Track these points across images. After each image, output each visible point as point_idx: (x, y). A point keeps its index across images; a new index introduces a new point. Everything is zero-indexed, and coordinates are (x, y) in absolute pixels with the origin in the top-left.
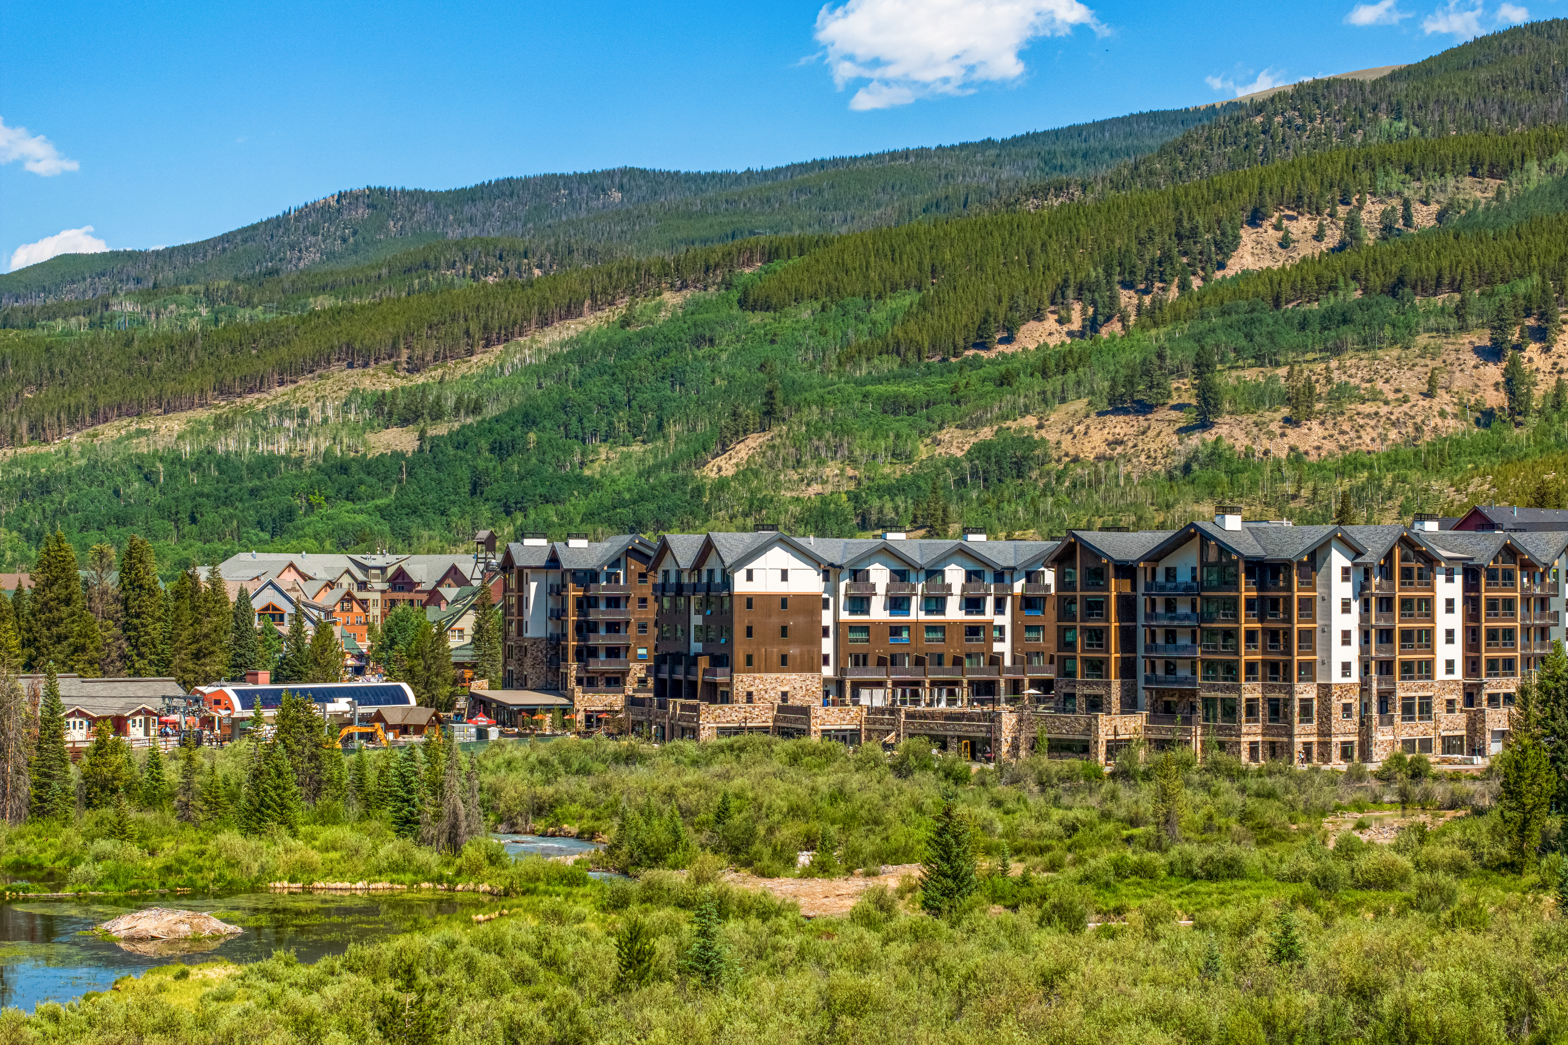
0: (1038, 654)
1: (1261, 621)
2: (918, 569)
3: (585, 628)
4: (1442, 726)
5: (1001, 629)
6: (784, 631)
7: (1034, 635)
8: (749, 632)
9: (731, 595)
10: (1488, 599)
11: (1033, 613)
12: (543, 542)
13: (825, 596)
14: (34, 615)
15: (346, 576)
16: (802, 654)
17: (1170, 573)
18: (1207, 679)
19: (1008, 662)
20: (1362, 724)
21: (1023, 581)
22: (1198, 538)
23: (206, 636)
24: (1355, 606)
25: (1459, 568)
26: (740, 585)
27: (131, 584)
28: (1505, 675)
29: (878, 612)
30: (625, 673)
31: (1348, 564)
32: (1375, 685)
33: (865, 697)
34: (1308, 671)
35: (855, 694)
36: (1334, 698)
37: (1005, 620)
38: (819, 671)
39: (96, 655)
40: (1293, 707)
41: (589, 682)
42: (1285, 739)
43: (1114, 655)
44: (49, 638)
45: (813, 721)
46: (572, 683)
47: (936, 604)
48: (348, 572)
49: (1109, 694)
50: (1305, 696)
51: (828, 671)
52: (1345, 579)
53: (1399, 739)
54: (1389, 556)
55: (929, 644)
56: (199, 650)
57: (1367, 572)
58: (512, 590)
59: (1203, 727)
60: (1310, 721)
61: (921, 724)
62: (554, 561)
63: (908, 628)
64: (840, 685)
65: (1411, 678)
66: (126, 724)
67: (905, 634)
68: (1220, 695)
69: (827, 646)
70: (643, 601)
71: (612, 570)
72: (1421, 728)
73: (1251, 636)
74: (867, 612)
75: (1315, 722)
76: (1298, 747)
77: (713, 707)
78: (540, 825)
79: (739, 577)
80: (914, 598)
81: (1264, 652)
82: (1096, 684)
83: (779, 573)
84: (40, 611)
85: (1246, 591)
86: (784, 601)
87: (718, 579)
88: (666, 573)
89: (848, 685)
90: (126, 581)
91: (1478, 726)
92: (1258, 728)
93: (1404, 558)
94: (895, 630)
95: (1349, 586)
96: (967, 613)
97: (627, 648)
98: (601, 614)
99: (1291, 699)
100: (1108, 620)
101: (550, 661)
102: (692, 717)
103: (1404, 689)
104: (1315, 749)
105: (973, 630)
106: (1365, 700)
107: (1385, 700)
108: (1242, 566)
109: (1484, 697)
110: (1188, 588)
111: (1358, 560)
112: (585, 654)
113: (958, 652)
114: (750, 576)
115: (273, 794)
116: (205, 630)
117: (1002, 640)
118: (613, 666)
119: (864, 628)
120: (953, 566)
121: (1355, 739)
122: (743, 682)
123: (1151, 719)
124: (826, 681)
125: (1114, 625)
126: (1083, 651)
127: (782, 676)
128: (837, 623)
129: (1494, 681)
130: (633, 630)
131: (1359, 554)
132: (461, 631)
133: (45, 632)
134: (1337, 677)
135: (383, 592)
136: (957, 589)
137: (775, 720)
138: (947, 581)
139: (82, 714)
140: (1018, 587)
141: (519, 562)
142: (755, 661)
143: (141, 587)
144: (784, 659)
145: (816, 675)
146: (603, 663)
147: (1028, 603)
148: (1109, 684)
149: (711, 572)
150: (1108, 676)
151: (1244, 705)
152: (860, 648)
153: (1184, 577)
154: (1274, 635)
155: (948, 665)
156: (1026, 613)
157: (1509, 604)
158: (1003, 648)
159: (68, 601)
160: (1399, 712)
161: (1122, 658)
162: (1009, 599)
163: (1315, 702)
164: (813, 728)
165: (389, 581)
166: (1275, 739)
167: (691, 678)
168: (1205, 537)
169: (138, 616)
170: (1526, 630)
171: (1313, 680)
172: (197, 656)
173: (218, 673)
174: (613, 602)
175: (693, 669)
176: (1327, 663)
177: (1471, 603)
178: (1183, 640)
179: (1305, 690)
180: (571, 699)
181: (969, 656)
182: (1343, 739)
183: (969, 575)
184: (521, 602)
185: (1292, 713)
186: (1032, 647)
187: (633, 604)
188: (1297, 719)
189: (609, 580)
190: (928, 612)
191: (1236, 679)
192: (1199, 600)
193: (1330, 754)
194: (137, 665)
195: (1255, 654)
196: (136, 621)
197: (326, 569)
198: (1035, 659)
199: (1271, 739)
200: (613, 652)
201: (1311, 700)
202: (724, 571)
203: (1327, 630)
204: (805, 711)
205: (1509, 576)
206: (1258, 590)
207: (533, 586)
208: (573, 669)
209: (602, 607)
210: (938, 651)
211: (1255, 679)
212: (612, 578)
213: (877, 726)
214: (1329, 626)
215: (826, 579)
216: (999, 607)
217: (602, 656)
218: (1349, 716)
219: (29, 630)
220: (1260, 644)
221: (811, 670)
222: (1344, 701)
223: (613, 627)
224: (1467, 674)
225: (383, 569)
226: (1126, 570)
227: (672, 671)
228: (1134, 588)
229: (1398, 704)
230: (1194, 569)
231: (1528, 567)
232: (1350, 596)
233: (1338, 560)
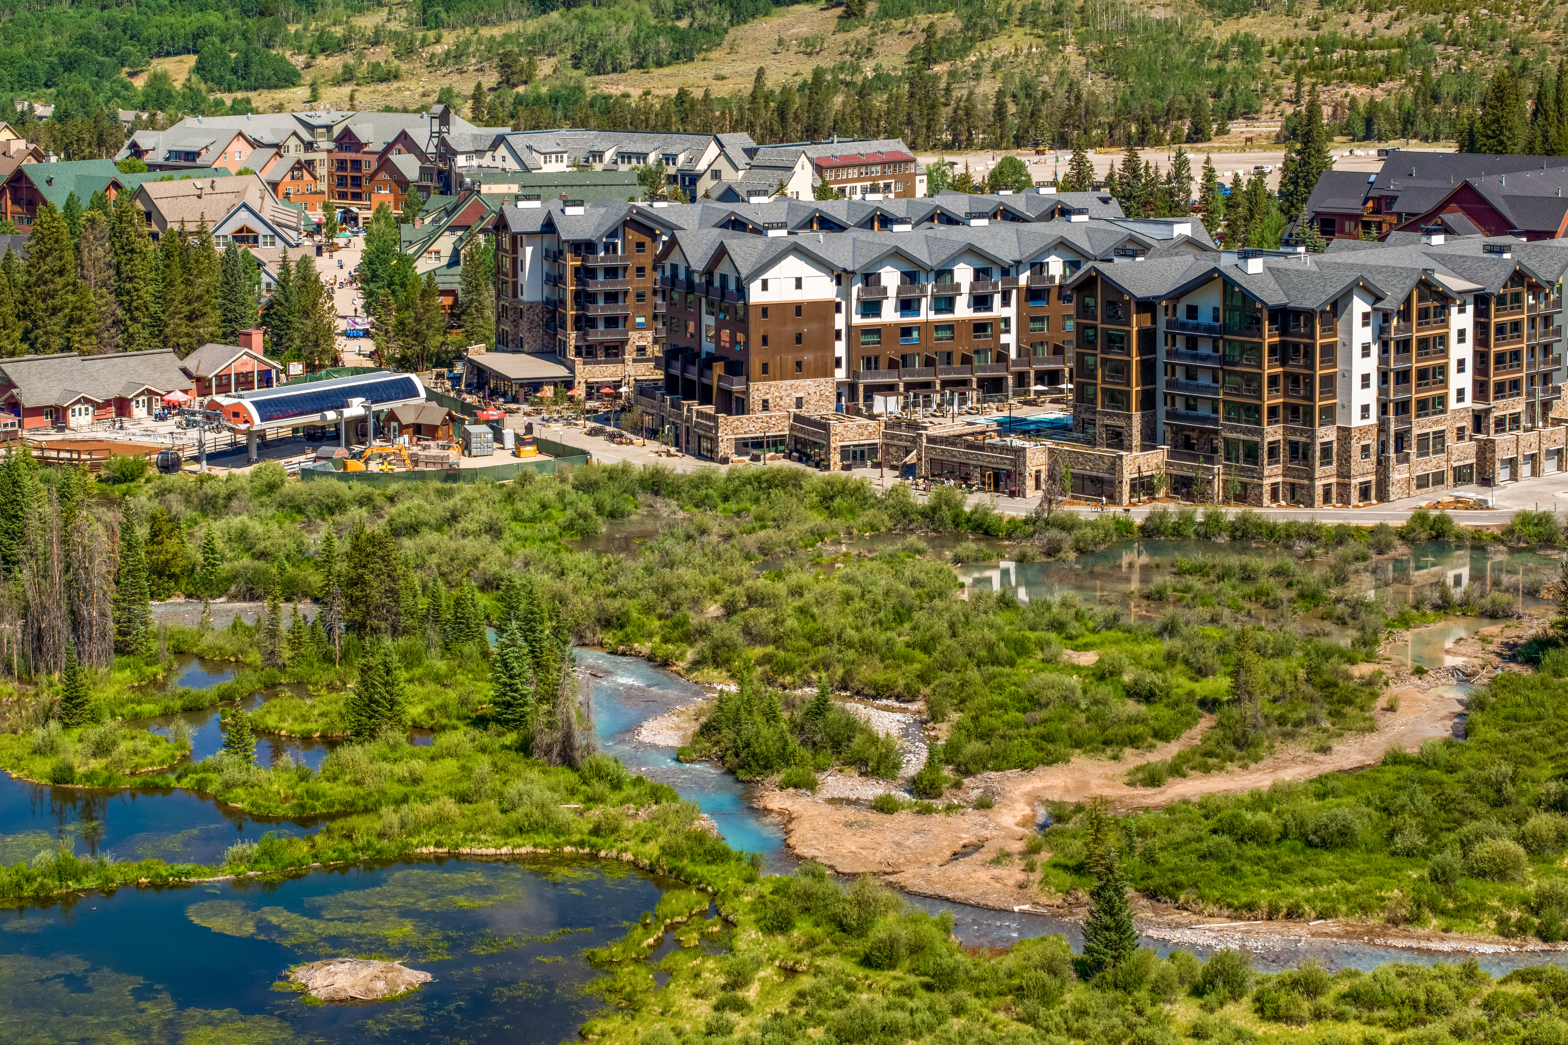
0: (1042, 344)
1: (1283, 365)
2: (928, 270)
3: (583, 298)
4: (1454, 457)
5: (1007, 321)
6: (799, 339)
7: (1038, 325)
8: (765, 341)
9: (746, 305)
10: (1496, 324)
11: (1038, 304)
12: (536, 204)
13: (838, 300)
14: (29, 287)
15: (294, 138)
16: (816, 359)
17: (1192, 311)
18: (1229, 420)
19: (1013, 355)
20: (1379, 462)
21: (1028, 273)
22: (1220, 282)
23: (199, 298)
24: (1375, 349)
25: (1470, 298)
26: (756, 295)
27: (122, 248)
28: (1511, 396)
29: (890, 314)
30: (624, 342)
31: (1368, 309)
32: (1392, 428)
33: (879, 403)
34: (1329, 414)
35: (868, 398)
36: (1353, 441)
37: (1011, 312)
38: (833, 375)
39: (92, 326)
40: (1314, 452)
41: (588, 352)
42: (1306, 482)
43: (1136, 389)
44: (46, 310)
45: (832, 438)
46: (571, 354)
47: (945, 304)
48: (295, 134)
49: (1130, 426)
50: (1326, 440)
51: (841, 374)
52: (1365, 324)
53: (1414, 476)
54: (1408, 301)
55: (940, 344)
56: (192, 312)
57: (1386, 317)
58: (506, 251)
59: (1225, 466)
60: (1330, 463)
61: (943, 451)
62: (549, 227)
63: (919, 329)
64: (852, 388)
65: (1426, 415)
66: (129, 406)
67: (915, 334)
68: (1242, 437)
69: (840, 349)
70: (640, 270)
71: (610, 240)
72: (1435, 462)
73: (1273, 380)
74: (878, 315)
75: (1335, 464)
76: (1319, 491)
77: (731, 418)
78: (609, 638)
79: (755, 287)
80: (924, 300)
81: (1286, 395)
82: (1117, 415)
83: (794, 281)
84: (36, 284)
85: (1269, 337)
86: (798, 308)
87: (732, 286)
88: (674, 267)
89: (861, 389)
90: (117, 245)
91: (1488, 455)
92: (1278, 469)
93: (1421, 299)
94: (906, 331)
95: (1369, 329)
96: (975, 311)
97: (626, 318)
98: (599, 285)
99: (1313, 443)
100: (1129, 354)
101: (547, 325)
102: (711, 428)
103: (1420, 426)
104: (1334, 489)
105: (980, 327)
106: (1383, 438)
107: (1401, 439)
108: (1265, 314)
109: (1492, 421)
110: (1209, 329)
111: (1378, 305)
112: (584, 323)
113: (966, 350)
114: (765, 286)
115: (382, 690)
116: (198, 292)
117: (1008, 331)
118: (611, 336)
119: (876, 331)
120: (962, 265)
121: (1372, 478)
122: (759, 390)
123: (1172, 455)
124: (839, 384)
125: (1135, 359)
126: (1103, 382)
127: (797, 382)
128: (849, 327)
129: (1501, 403)
130: (631, 299)
131: (1378, 299)
132: (438, 252)
133: (42, 306)
134: (1356, 421)
135: (329, 151)
136: (965, 288)
137: (792, 428)
138: (956, 280)
139: (87, 401)
140: (1023, 279)
141: (515, 227)
142: (771, 369)
143: (132, 251)
144: (799, 364)
145: (829, 379)
146: (602, 334)
147: (1033, 294)
148: (1130, 417)
149: (724, 278)
150: (1129, 409)
151: (1266, 449)
152: (872, 350)
153: (1205, 317)
154: (1294, 379)
155: (956, 364)
156: (1031, 304)
157: (1516, 326)
158: (1009, 339)
159: (61, 273)
160: (1414, 450)
161: (1143, 391)
162: (1014, 292)
163: (1335, 445)
164: (833, 445)
165: (335, 141)
166: (1296, 481)
167: (705, 381)
168: (1228, 283)
169: (131, 279)
170: (1532, 349)
171: (1333, 423)
172: (191, 317)
173: (212, 335)
174: (611, 272)
175: (707, 372)
176: (1347, 407)
177: (1481, 328)
178: (1204, 380)
179: (1326, 434)
180: (572, 370)
181: (977, 352)
182: (1361, 480)
183: (978, 273)
184: (517, 265)
185: (1313, 457)
186: (1036, 337)
187: (631, 274)
188: (1318, 463)
189: (607, 250)
190: (938, 311)
191: (1259, 422)
192: (1221, 343)
193: (1349, 496)
194: (131, 330)
195: (1276, 397)
196: (128, 286)
197: (273, 131)
198: (1039, 349)
199: (1291, 480)
200: (611, 322)
201: (1331, 442)
202: (738, 279)
203: (1347, 375)
204: (824, 426)
205: (1517, 298)
206: (1280, 335)
207: (529, 250)
208: (572, 338)
209: (601, 277)
210: (947, 349)
211: (1276, 422)
212: (610, 248)
213: (895, 442)
214: (1350, 372)
215: (839, 283)
216: (1006, 302)
217: (601, 327)
218: (1367, 456)
219: (24, 303)
220: (1281, 387)
221: (825, 375)
222: (1363, 443)
223: (612, 297)
224: (1475, 398)
225: (329, 128)
226: (1147, 306)
227: (684, 370)
228: (1154, 321)
229: (1414, 442)
230: (1216, 310)
231: (1536, 289)
232: (1370, 340)
233: (1360, 306)
